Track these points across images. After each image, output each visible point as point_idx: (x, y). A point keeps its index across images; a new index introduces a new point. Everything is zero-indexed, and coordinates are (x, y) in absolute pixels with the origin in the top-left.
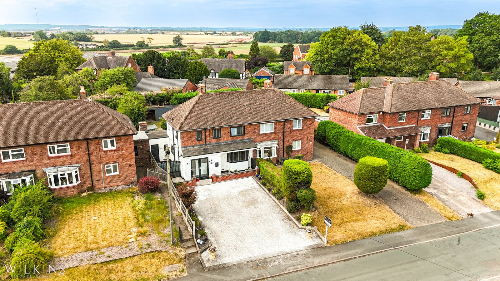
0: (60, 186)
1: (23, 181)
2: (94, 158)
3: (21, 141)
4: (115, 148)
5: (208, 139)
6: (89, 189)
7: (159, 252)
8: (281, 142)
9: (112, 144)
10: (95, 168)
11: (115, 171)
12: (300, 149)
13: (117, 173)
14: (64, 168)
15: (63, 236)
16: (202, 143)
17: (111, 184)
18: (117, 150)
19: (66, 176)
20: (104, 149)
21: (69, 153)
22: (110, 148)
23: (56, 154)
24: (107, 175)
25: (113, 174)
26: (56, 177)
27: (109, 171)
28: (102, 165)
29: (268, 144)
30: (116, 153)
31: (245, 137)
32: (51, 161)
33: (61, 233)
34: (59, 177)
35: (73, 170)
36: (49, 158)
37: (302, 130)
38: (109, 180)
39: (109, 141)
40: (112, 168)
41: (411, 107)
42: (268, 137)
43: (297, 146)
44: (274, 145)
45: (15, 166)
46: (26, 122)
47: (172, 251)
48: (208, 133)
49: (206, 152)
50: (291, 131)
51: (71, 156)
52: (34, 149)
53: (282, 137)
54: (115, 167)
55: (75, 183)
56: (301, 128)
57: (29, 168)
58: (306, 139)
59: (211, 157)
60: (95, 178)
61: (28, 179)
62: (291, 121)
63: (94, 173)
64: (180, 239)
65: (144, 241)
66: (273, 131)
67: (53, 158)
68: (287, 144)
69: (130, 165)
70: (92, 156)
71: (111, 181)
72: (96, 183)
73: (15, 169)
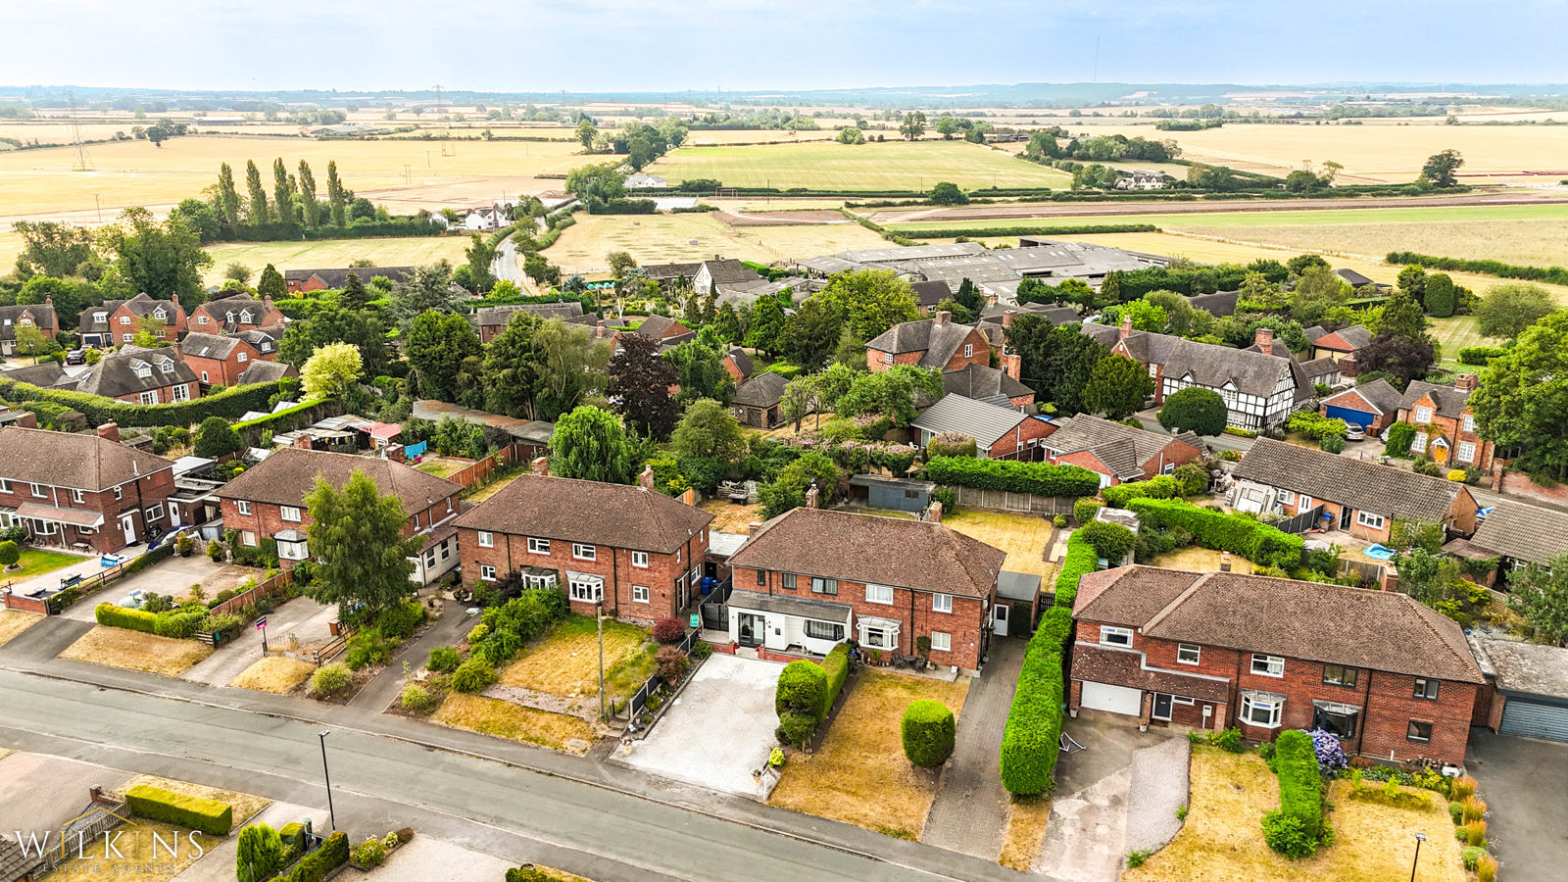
0: (578, 599)
1: (543, 581)
2: (621, 573)
3: (547, 532)
4: (646, 566)
5: (774, 587)
6: (611, 613)
7: (581, 719)
8: (908, 627)
9: (644, 560)
10: (621, 586)
11: (645, 597)
12: (948, 649)
13: (647, 601)
14: (585, 577)
16: (766, 589)
17: (639, 614)
18: (649, 569)
19: (585, 588)
20: (634, 564)
21: (594, 559)
22: (640, 564)
23: (581, 557)
24: (635, 600)
25: (642, 600)
26: (574, 585)
27: (638, 596)
28: (629, 585)
29: (877, 622)
30: (647, 574)
31: (837, 600)
32: (575, 563)
34: (578, 587)
35: (595, 582)
36: (573, 559)
37: (951, 615)
38: (637, 607)
39: (640, 555)
40: (641, 591)
42: (880, 610)
43: (941, 642)
44: (890, 629)
45: (539, 559)
46: (563, 507)
48: (774, 577)
50: (928, 610)
51: (596, 563)
52: (559, 545)
53: (909, 618)
54: (645, 591)
55: (594, 600)
56: (950, 612)
57: (552, 567)
58: (960, 633)
59: (768, 616)
60: (619, 599)
61: (547, 579)
62: (929, 595)
63: (620, 594)
64: (612, 715)
66: (891, 603)
67: (577, 560)
68: (918, 633)
69: (663, 595)
70: (619, 570)
71: (639, 610)
72: (620, 607)
73: (541, 563)
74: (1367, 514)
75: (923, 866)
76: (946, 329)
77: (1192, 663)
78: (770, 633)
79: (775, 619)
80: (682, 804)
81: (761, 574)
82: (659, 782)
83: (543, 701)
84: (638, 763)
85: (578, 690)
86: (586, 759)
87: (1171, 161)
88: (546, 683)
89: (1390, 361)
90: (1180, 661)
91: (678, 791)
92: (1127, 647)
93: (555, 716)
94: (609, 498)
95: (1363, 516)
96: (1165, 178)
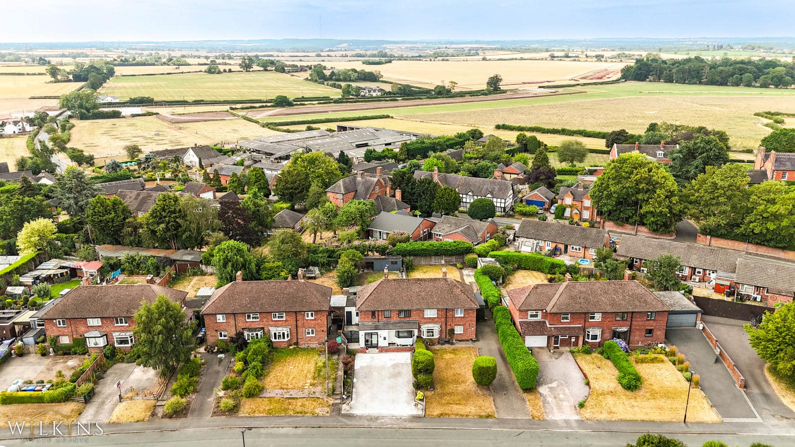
0: (277, 340)
1: (257, 334)
2: (299, 323)
3: (258, 309)
4: (313, 318)
5: (380, 318)
6: (295, 344)
7: (318, 398)
8: (444, 326)
9: (312, 316)
10: (300, 330)
11: (313, 333)
12: (462, 333)
13: (314, 335)
14: (280, 329)
15: (271, 377)
16: (375, 320)
17: (309, 342)
18: (315, 319)
19: (281, 334)
20: (307, 318)
21: (284, 319)
22: (310, 318)
23: (277, 319)
24: (307, 336)
25: (311, 335)
26: (275, 334)
27: (309, 333)
28: (304, 329)
29: (430, 326)
30: (314, 322)
31: (411, 319)
32: (274, 323)
33: (271, 374)
34: (277, 334)
35: (286, 330)
36: (272, 321)
37: (464, 317)
38: (308, 339)
39: (310, 313)
40: (310, 331)
41: (577, 308)
42: (431, 320)
43: (459, 330)
44: (436, 328)
45: (253, 324)
46: (262, 296)
47: (325, 400)
48: (380, 313)
49: (377, 328)
50: (453, 317)
51: (286, 321)
52: (264, 315)
53: (444, 322)
54: (312, 331)
55: (286, 339)
56: (463, 316)
57: (261, 326)
58: (467, 325)
59: (380, 332)
60: (299, 337)
61: (259, 333)
62: (453, 310)
63: (299, 334)
64: (333, 392)
65: (313, 389)
66: (436, 316)
67: (276, 321)
68: (449, 328)
69: (323, 331)
70: (298, 322)
71: (310, 340)
72: (299, 340)
73: (253, 326)
74: (575, 247)
75: (505, 428)
76: (364, 180)
77: (567, 321)
78: (381, 340)
79: (383, 333)
80: (389, 426)
81: (373, 313)
82: (371, 419)
83: (294, 393)
84: (356, 412)
85: (308, 384)
86: (331, 416)
87: (378, 81)
88: (289, 384)
89: (541, 178)
90: (562, 321)
91: (383, 421)
92: (539, 318)
93: (304, 399)
94: (286, 288)
95: (573, 248)
96: (381, 90)
